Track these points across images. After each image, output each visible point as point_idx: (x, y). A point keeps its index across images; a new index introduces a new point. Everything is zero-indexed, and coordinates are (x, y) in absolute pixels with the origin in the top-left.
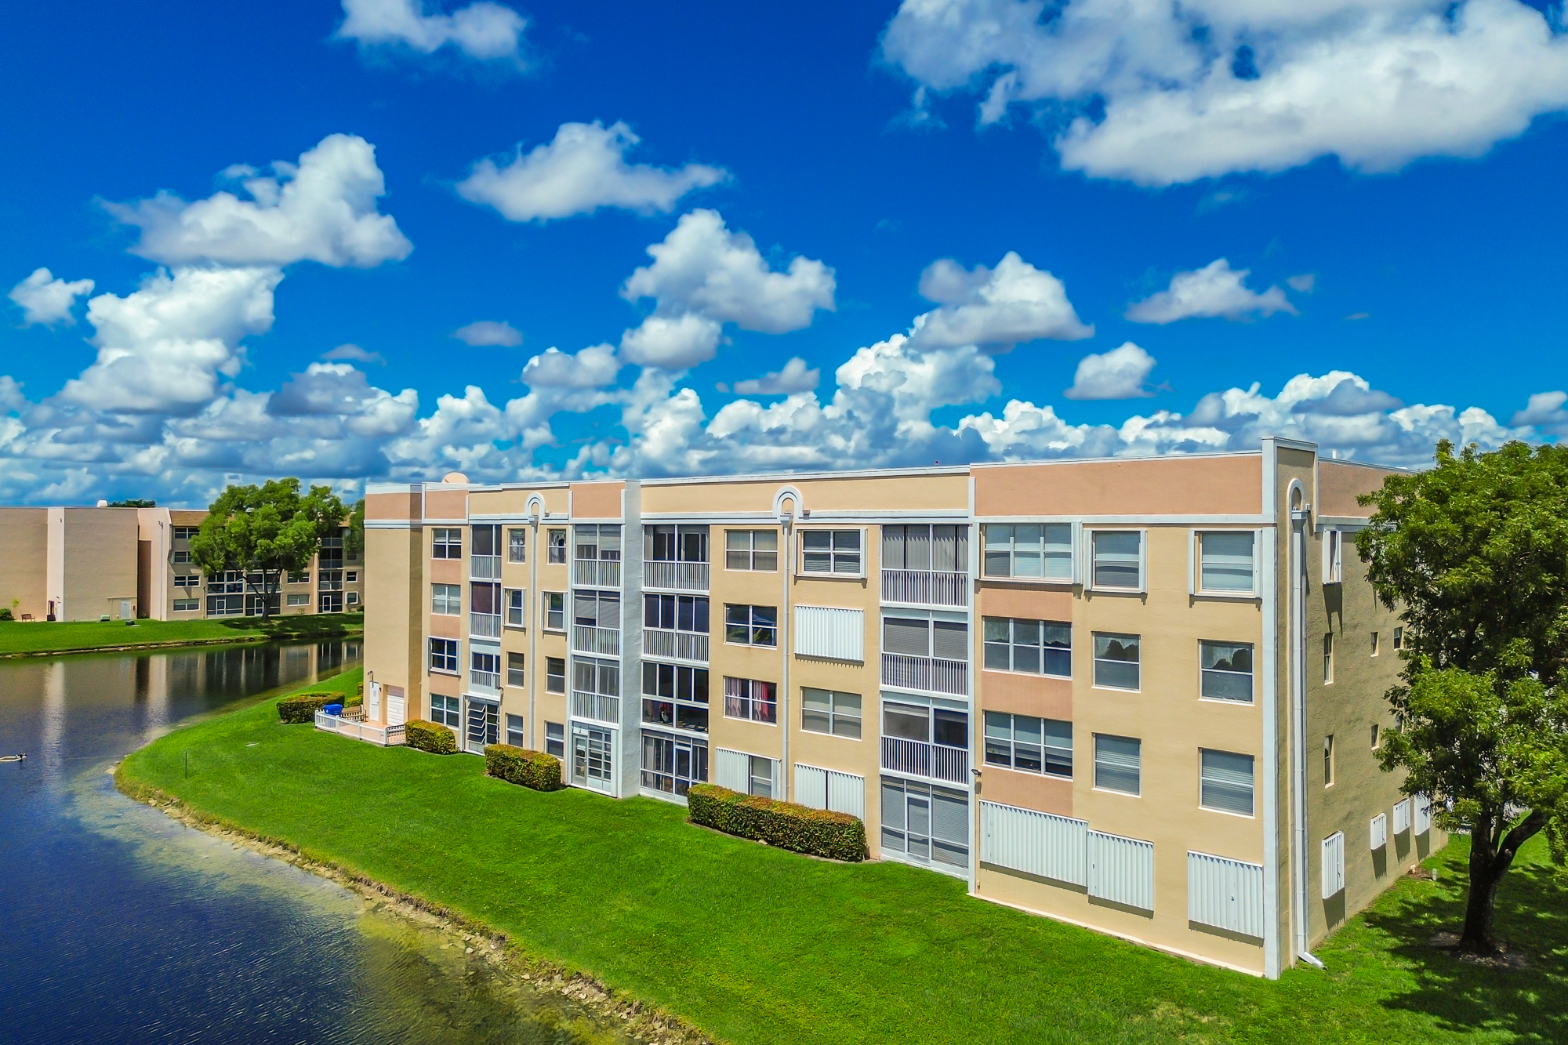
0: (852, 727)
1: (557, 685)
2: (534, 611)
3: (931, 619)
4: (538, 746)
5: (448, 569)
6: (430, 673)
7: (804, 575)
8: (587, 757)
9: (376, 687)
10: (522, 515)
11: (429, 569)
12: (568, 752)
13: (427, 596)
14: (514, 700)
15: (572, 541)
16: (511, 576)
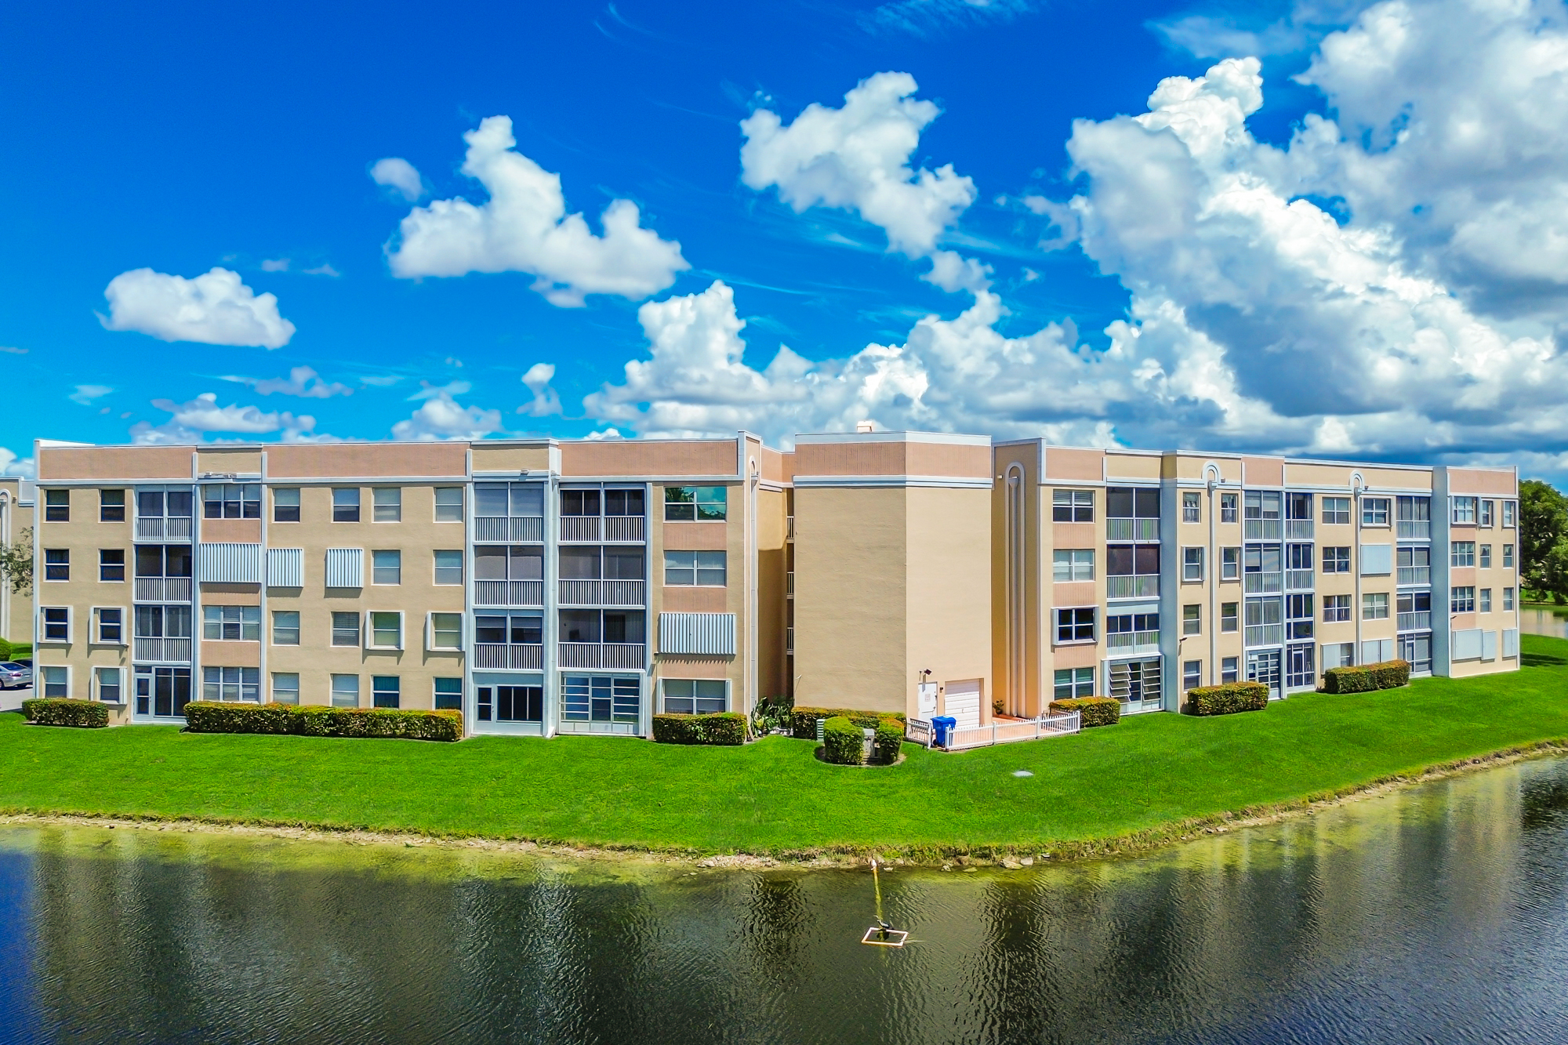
0: (1387, 612)
1: (1230, 625)
2: (1213, 564)
3: (1413, 548)
4: (1218, 681)
5: (1075, 534)
6: (1054, 647)
7: (1364, 525)
8: (1257, 676)
9: (931, 689)
10: (1199, 480)
11: (1050, 534)
12: (1243, 678)
13: (1047, 565)
14: (1193, 647)
15: (1242, 504)
16: (1187, 535)
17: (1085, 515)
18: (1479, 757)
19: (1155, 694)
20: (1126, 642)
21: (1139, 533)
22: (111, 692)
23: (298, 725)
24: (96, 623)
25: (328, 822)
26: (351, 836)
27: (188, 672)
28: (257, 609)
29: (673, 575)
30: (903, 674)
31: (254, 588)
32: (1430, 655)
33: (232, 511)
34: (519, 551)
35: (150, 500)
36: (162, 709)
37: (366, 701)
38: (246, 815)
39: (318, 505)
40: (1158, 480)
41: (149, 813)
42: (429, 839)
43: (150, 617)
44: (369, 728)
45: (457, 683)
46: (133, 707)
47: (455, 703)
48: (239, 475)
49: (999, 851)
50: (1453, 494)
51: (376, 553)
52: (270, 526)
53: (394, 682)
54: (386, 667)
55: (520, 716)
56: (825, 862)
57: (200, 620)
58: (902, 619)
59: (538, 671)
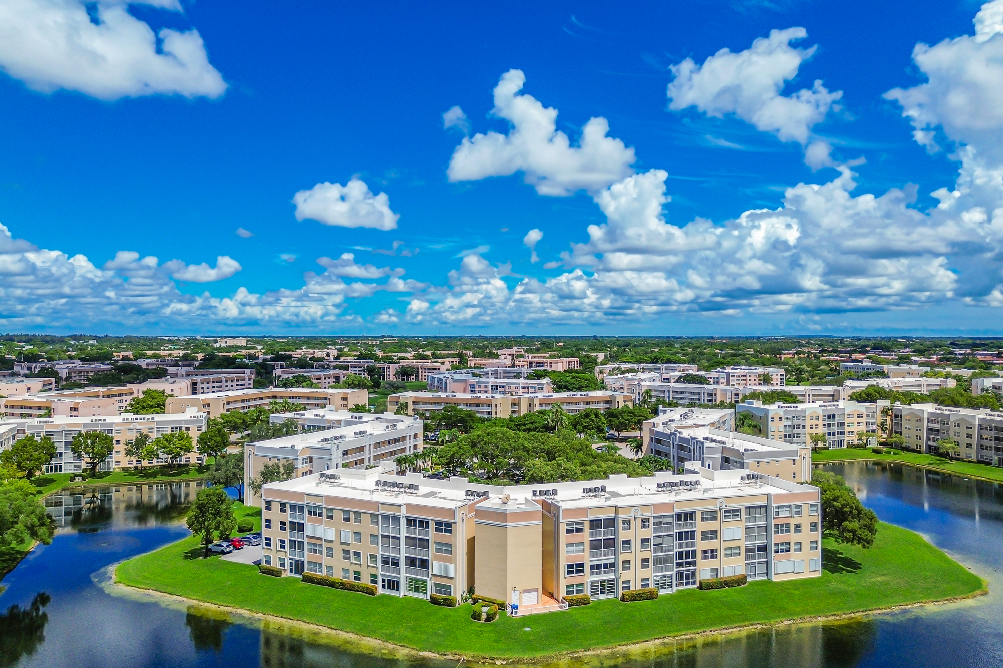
0: (739, 554)
1: (645, 566)
2: (636, 545)
3: (756, 526)
4: (639, 587)
5: (575, 537)
6: (565, 578)
7: (724, 520)
8: (660, 585)
9: (517, 593)
10: (630, 515)
11: (563, 537)
12: (652, 586)
13: (563, 548)
14: (625, 575)
15: (652, 521)
16: (623, 535)
17: (580, 530)
18: (713, 629)
19: (611, 591)
20: (599, 573)
21: (604, 534)
22: (283, 565)
23: (332, 585)
24: (279, 544)
25: (333, 627)
26: (338, 632)
27: (303, 562)
28: (321, 546)
29: (437, 550)
30: (506, 588)
31: (321, 539)
32: (767, 570)
33: (315, 514)
34: (393, 537)
35: (293, 507)
36: (296, 573)
37: (351, 579)
38: (313, 621)
39: (339, 516)
40: (614, 515)
41: (290, 617)
42: (356, 636)
43: (293, 543)
44: (351, 588)
45: (376, 576)
46: (289, 571)
47: (376, 582)
48: (317, 503)
49: (497, 659)
50: (774, 505)
51: (354, 533)
52: (325, 520)
53: (359, 573)
54: (357, 569)
55: (393, 589)
56: (450, 657)
57: (306, 547)
58: (506, 570)
59: (398, 576)
